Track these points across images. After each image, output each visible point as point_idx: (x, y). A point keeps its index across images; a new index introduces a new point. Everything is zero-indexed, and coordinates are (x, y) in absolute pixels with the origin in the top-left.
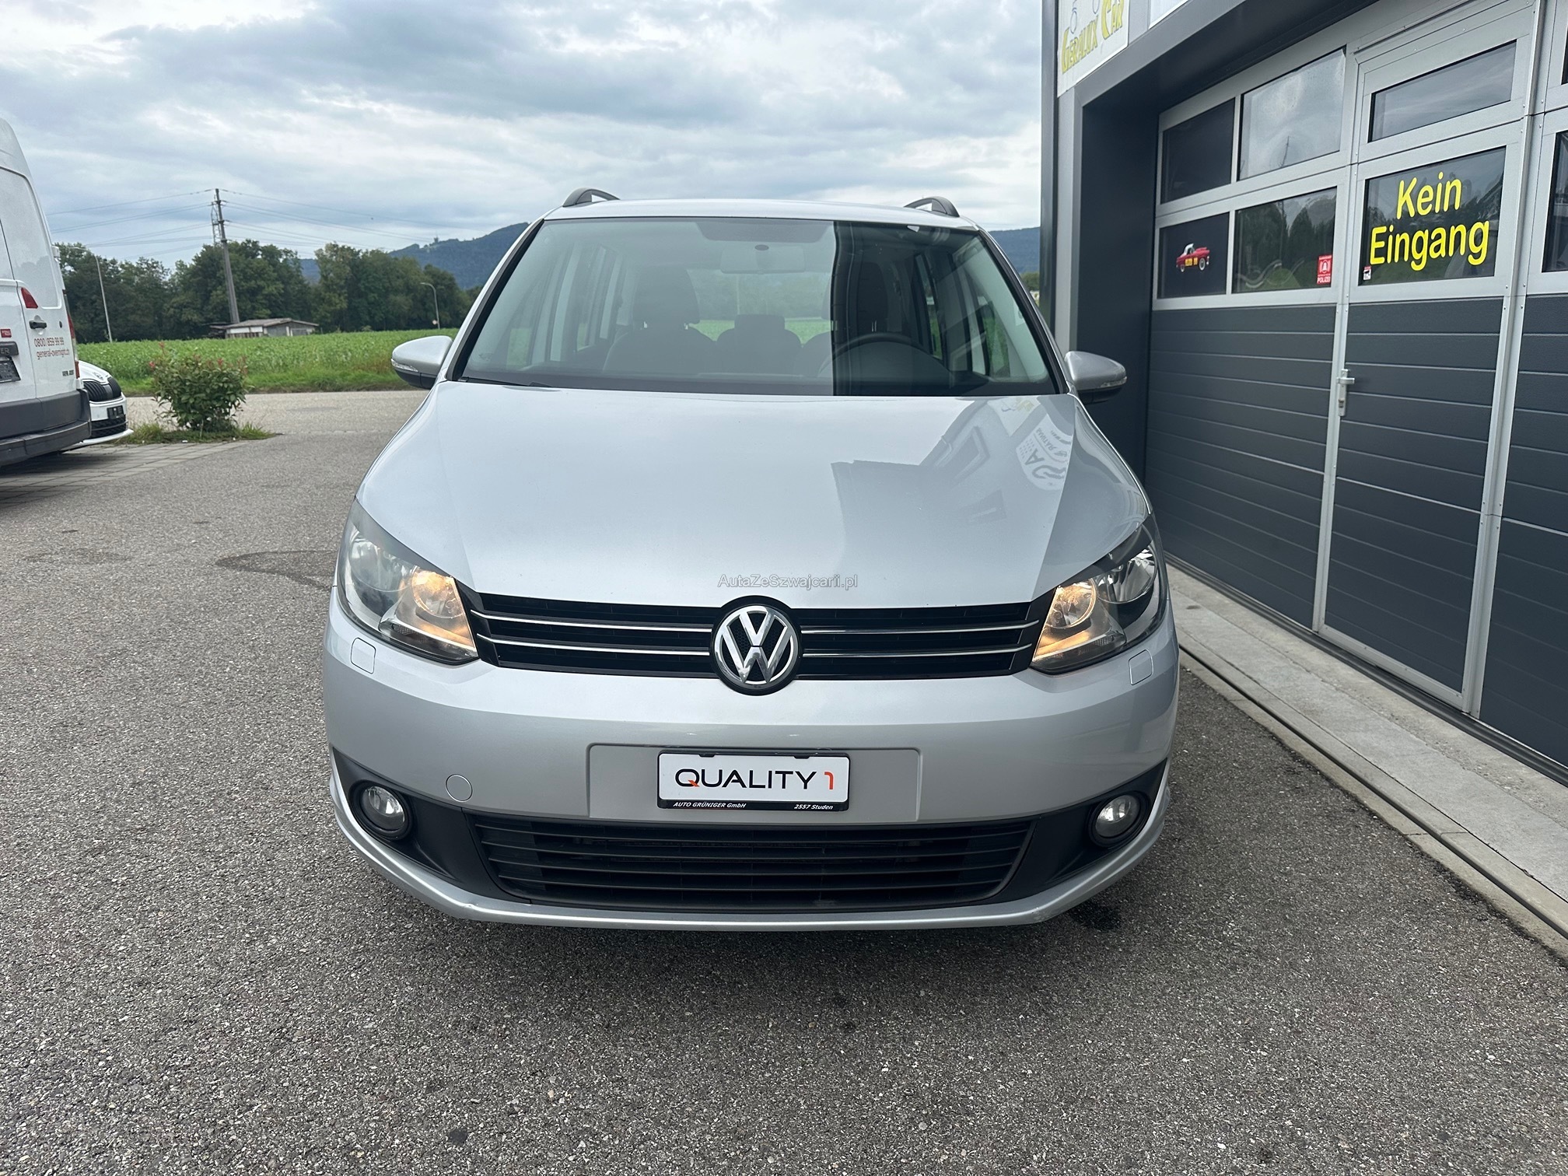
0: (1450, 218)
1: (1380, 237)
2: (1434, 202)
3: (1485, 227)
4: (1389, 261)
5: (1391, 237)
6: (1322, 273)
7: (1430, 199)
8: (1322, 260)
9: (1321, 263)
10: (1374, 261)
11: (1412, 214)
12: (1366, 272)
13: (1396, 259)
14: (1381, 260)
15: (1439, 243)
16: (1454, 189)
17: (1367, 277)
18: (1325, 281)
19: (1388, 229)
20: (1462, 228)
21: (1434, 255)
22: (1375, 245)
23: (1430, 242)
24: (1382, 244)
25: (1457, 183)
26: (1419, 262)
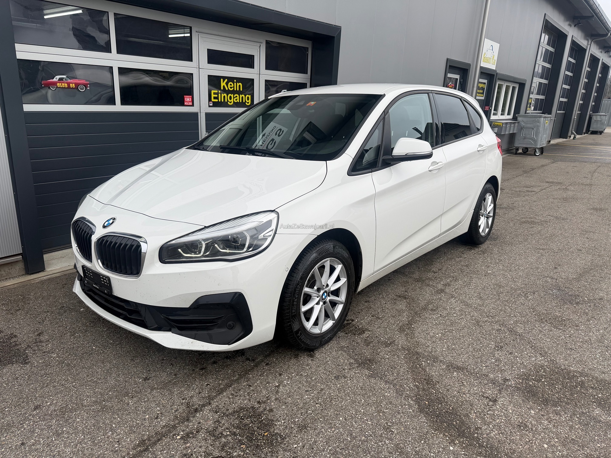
0: (239, 93)
1: (214, 93)
2: (234, 87)
3: (250, 96)
4: (220, 101)
5: (220, 94)
6: (187, 101)
7: (233, 86)
8: (186, 97)
9: (186, 98)
10: (213, 100)
11: (227, 89)
12: (210, 103)
13: (223, 101)
14: (217, 100)
15: (238, 98)
16: (240, 86)
17: (211, 105)
18: (189, 104)
19: (218, 91)
20: (243, 96)
21: (235, 101)
22: (213, 96)
23: (234, 98)
24: (216, 96)
25: (240, 84)
26: (231, 102)
